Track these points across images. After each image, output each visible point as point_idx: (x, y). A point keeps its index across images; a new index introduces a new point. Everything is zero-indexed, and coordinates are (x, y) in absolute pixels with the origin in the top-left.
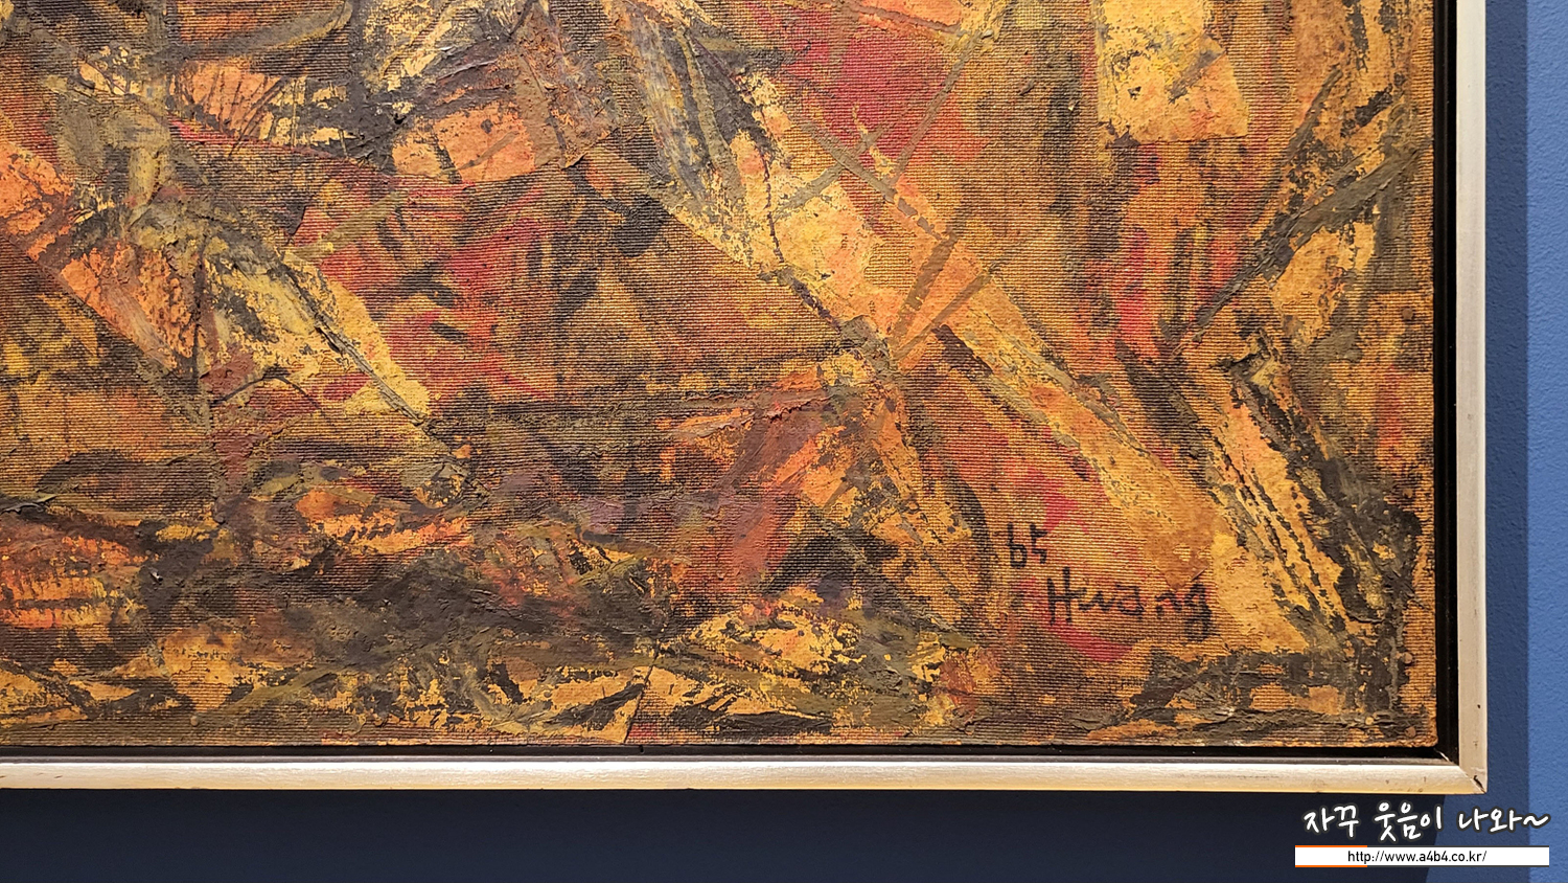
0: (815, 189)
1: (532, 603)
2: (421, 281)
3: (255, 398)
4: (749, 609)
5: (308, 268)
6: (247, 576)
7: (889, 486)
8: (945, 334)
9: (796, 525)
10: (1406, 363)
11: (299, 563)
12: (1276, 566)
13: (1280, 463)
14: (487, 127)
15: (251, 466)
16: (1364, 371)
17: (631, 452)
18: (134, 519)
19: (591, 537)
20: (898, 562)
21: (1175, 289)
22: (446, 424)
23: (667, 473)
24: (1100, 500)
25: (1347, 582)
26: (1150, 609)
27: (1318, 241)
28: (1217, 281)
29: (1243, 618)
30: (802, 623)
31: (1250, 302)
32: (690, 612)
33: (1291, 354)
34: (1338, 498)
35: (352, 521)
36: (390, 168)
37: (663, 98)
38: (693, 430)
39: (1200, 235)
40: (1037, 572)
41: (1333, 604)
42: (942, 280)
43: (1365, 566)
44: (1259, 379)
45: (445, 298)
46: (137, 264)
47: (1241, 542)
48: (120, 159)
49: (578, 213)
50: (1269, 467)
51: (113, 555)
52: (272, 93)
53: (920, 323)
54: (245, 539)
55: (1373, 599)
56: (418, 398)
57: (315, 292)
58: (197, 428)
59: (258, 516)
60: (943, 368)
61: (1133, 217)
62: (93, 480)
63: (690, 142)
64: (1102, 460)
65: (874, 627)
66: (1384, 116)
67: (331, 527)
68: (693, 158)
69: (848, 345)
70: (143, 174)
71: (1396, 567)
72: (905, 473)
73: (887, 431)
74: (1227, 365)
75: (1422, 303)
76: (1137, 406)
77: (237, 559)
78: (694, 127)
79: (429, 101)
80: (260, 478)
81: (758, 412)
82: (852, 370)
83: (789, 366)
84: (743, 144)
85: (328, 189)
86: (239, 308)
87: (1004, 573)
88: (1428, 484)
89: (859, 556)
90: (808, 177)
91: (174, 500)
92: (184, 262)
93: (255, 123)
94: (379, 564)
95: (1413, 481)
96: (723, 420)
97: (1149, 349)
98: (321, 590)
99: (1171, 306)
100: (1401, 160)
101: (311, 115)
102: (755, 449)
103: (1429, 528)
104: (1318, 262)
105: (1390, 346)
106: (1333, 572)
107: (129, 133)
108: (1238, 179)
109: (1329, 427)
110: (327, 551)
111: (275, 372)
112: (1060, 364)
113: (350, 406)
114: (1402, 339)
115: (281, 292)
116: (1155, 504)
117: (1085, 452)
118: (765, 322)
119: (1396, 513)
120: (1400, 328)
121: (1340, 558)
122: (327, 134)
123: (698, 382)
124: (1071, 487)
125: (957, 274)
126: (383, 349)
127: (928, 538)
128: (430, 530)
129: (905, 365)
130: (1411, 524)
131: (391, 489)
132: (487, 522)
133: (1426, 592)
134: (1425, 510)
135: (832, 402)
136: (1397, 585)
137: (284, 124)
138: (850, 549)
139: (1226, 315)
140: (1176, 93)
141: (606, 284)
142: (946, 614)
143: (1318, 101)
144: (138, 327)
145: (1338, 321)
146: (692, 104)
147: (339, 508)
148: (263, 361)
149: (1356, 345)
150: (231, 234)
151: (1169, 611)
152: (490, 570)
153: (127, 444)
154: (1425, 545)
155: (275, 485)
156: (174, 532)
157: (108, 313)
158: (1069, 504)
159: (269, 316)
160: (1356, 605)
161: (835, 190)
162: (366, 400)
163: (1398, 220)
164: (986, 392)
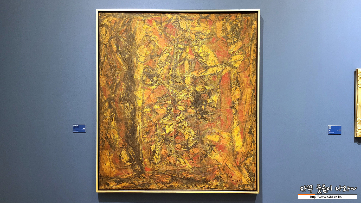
0: (217, 154)
1: (198, 180)
2: (191, 159)
3: (180, 166)
4: (212, 181)
5: (184, 158)
6: (179, 178)
7: (222, 173)
8: (226, 164)
9: (216, 176)
10: (254, 166)
11: (182, 177)
12: (246, 179)
13: (247, 172)
14: (196, 149)
15: (179, 171)
16: (252, 167)
17: (205, 171)
18: (171, 174)
19: (202, 176)
20: (222, 178)
21: (240, 161)
22: (193, 168)
23: (207, 172)
24: (235, 174)
25: (251, 180)
26: (238, 181)
27: (249, 158)
28: (243, 161)
29: (244, 182)
30: (216, 182)
31: (245, 162)
32: (208, 181)
33: (247, 165)
34: (250, 174)
35: (186, 175)
36: (189, 152)
37: (208, 148)
38: (209, 169)
39: (242, 158)
40: (231, 179)
41: (250, 181)
42: (225, 160)
43: (252, 179)
44: (245, 167)
45: (193, 160)
46: (172, 158)
47: (244, 177)
48: (171, 151)
49: (202, 155)
50: (246, 172)
51: (169, 177)
52: (182, 147)
53: (224, 163)
54: (179, 176)
55: (252, 181)
56: (191, 167)
57: (184, 160)
58: (176, 168)
59: (180, 174)
60: (225, 166)
61: (238, 157)
62: (168, 172)
63: (209, 151)
64: (235, 172)
65: (220, 182)
66: (253, 151)
67: (184, 175)
68: (209, 152)
69: (219, 164)
70: (173, 151)
71: (254, 179)
72: (223, 173)
73: (222, 170)
74: (243, 166)
75: (255, 162)
76: (238, 168)
77: (178, 177)
78: (210, 150)
79: (192, 147)
80: (180, 172)
81: (213, 168)
82: (220, 166)
83: (215, 165)
84: (213, 151)
85: (185, 153)
86: (179, 160)
87: (229, 179)
88: (256, 174)
89: (220, 178)
90: (217, 153)
91: (174, 173)
92: (175, 158)
93: (180, 148)
94: (188, 177)
95: (255, 174)
96: (211, 169)
97: (239, 165)
98: (184, 179)
99: (240, 162)
100: (254, 154)
101: (184, 148)
102: (213, 170)
103: (256, 176)
104: (249, 160)
105: (253, 165)
106: (250, 179)
107: (172, 149)
108: (244, 154)
109: (250, 170)
110: (184, 177)
111: (181, 165)
112: (233, 166)
113: (186, 167)
114: (254, 165)
115: (182, 159)
116: (239, 175)
117: (234, 171)
118: (214, 162)
119: (254, 175)
120: (254, 164)
121: (250, 178)
122: (185, 149)
123: (209, 166)
124: (233, 173)
125: (226, 160)
126: (188, 163)
127: (224, 177)
128: (191, 175)
129: (223, 165)
130: (255, 176)
131: (189, 173)
132: (195, 175)
133: (256, 181)
134: (256, 175)
135: (218, 168)
136: (254, 180)
137: (182, 149)
138: (219, 177)
139: (243, 163)
140: (240, 149)
141: (204, 160)
142: (225, 182)
143: (249, 150)
144: (172, 162)
145: (250, 163)
146: (209, 148)
147: (185, 174)
148: (180, 164)
149: (251, 165)
150: (178, 156)
151: (240, 182)
152: (195, 178)
153: (171, 169)
154: (256, 177)
155: (181, 172)
156: (174, 175)
157: (170, 161)
158: (233, 175)
159: (181, 161)
160: (251, 181)
161: (219, 154)
162: (187, 167)
163: (254, 157)
164: (228, 167)
